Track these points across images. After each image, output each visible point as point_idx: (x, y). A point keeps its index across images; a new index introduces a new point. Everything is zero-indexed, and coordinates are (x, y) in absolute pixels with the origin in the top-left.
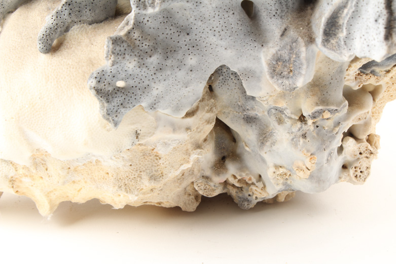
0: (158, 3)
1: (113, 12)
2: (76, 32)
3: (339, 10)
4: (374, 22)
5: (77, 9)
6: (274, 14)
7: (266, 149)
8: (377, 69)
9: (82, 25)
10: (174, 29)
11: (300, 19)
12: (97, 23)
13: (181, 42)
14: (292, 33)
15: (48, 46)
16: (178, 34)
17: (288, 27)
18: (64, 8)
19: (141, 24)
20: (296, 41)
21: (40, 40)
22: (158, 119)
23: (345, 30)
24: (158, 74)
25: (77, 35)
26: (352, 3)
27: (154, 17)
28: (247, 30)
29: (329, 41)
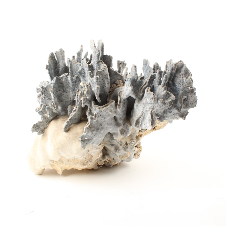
0: (96, 119)
3: (139, 118)
4: (148, 121)
6: (121, 119)
7: (117, 152)
8: (142, 130)
13: (100, 127)
14: (126, 124)
15: (66, 130)
16: (99, 125)
17: (125, 122)
19: (92, 124)
20: (127, 126)
21: (64, 129)
22: (93, 146)
23: (140, 123)
24: (95, 135)
26: (142, 117)
27: (95, 122)
29: (137, 126)
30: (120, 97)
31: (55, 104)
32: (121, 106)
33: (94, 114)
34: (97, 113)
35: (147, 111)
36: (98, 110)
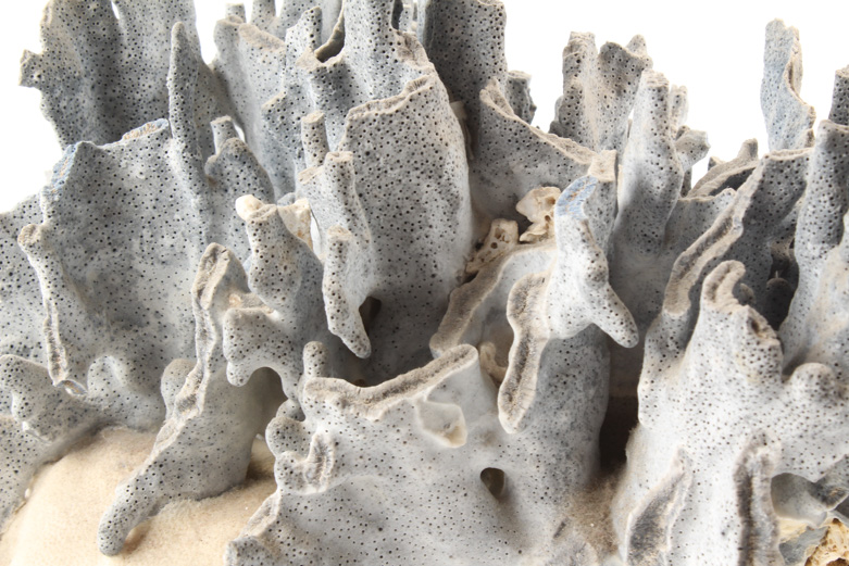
0: (325, 479)
1: (241, 475)
2: (171, 516)
3: (659, 504)
4: (721, 536)
5: (175, 473)
6: (543, 495)
9: (184, 501)
10: (354, 521)
11: (590, 505)
12: (211, 497)
13: (367, 544)
14: (575, 533)
15: (117, 542)
16: (361, 529)
17: (567, 520)
18: (151, 472)
19: (294, 514)
20: (581, 550)
21: (103, 532)
23: (669, 541)
25: (173, 520)
26: (681, 494)
27: (319, 500)
28: (491, 523)
29: (642, 557)
30: (522, 323)
31: (65, 340)
32: (523, 396)
33: (313, 444)
34: (327, 440)
35: (711, 452)
36: (335, 413)
